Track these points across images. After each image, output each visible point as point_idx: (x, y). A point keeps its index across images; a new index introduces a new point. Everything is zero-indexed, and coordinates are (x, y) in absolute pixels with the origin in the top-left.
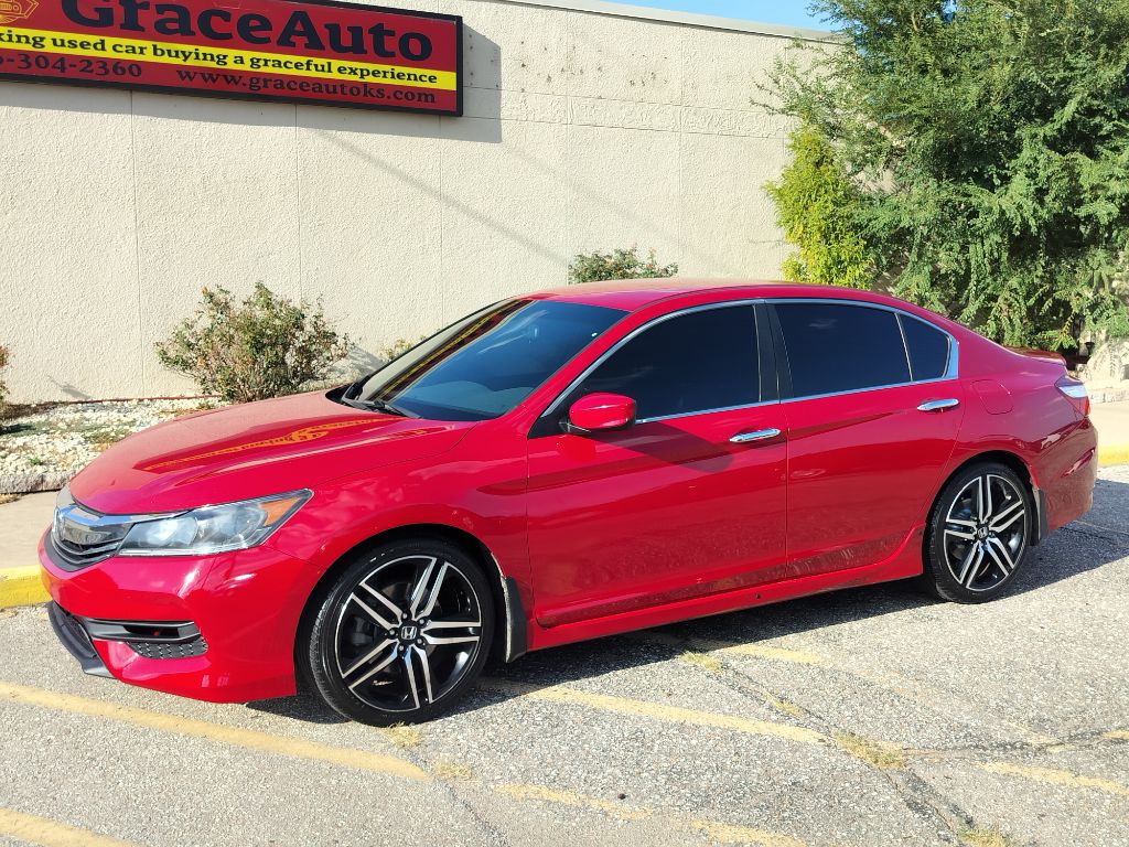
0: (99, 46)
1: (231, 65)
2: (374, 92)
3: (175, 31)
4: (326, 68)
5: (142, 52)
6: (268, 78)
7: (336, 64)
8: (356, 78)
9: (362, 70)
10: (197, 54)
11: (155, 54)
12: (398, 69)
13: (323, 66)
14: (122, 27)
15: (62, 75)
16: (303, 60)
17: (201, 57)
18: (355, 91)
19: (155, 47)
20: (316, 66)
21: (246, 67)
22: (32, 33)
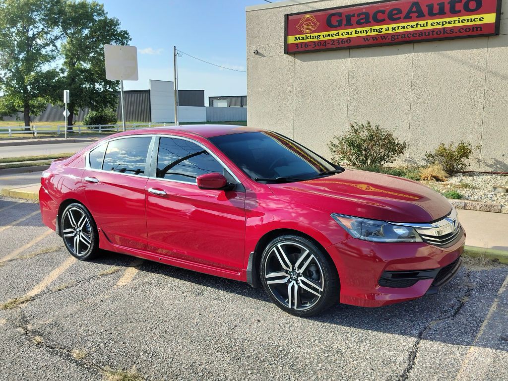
0: (337, 35)
1: (384, 32)
2: (448, 32)
3: (364, 23)
4: (425, 25)
5: (351, 34)
6: (398, 34)
7: (430, 22)
8: (440, 27)
9: (443, 22)
10: (371, 30)
11: (356, 33)
12: (462, 18)
13: (424, 24)
14: (345, 26)
15: (326, 48)
16: (415, 23)
17: (372, 31)
18: (439, 33)
19: (356, 31)
20: (421, 25)
21: (390, 31)
22: (316, 34)
